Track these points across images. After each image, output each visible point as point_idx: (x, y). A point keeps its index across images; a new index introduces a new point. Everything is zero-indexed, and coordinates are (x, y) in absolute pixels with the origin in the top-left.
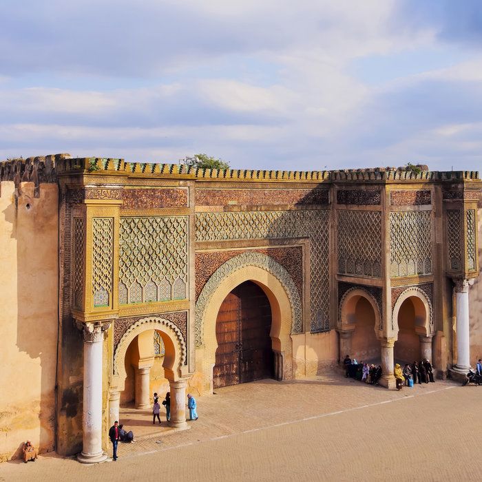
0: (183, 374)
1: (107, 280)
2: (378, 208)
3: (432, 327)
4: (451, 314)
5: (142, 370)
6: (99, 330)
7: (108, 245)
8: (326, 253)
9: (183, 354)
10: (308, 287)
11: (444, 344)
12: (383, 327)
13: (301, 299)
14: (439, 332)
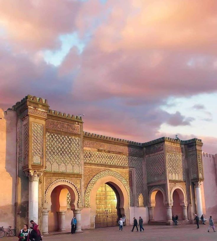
0: (79, 207)
1: (40, 152)
2: (162, 152)
3: (187, 202)
4: (194, 197)
5: (61, 212)
6: (36, 175)
7: (40, 137)
8: (142, 175)
9: (79, 198)
10: (135, 188)
11: (192, 209)
12: (167, 200)
13: (132, 193)
14: (190, 204)
